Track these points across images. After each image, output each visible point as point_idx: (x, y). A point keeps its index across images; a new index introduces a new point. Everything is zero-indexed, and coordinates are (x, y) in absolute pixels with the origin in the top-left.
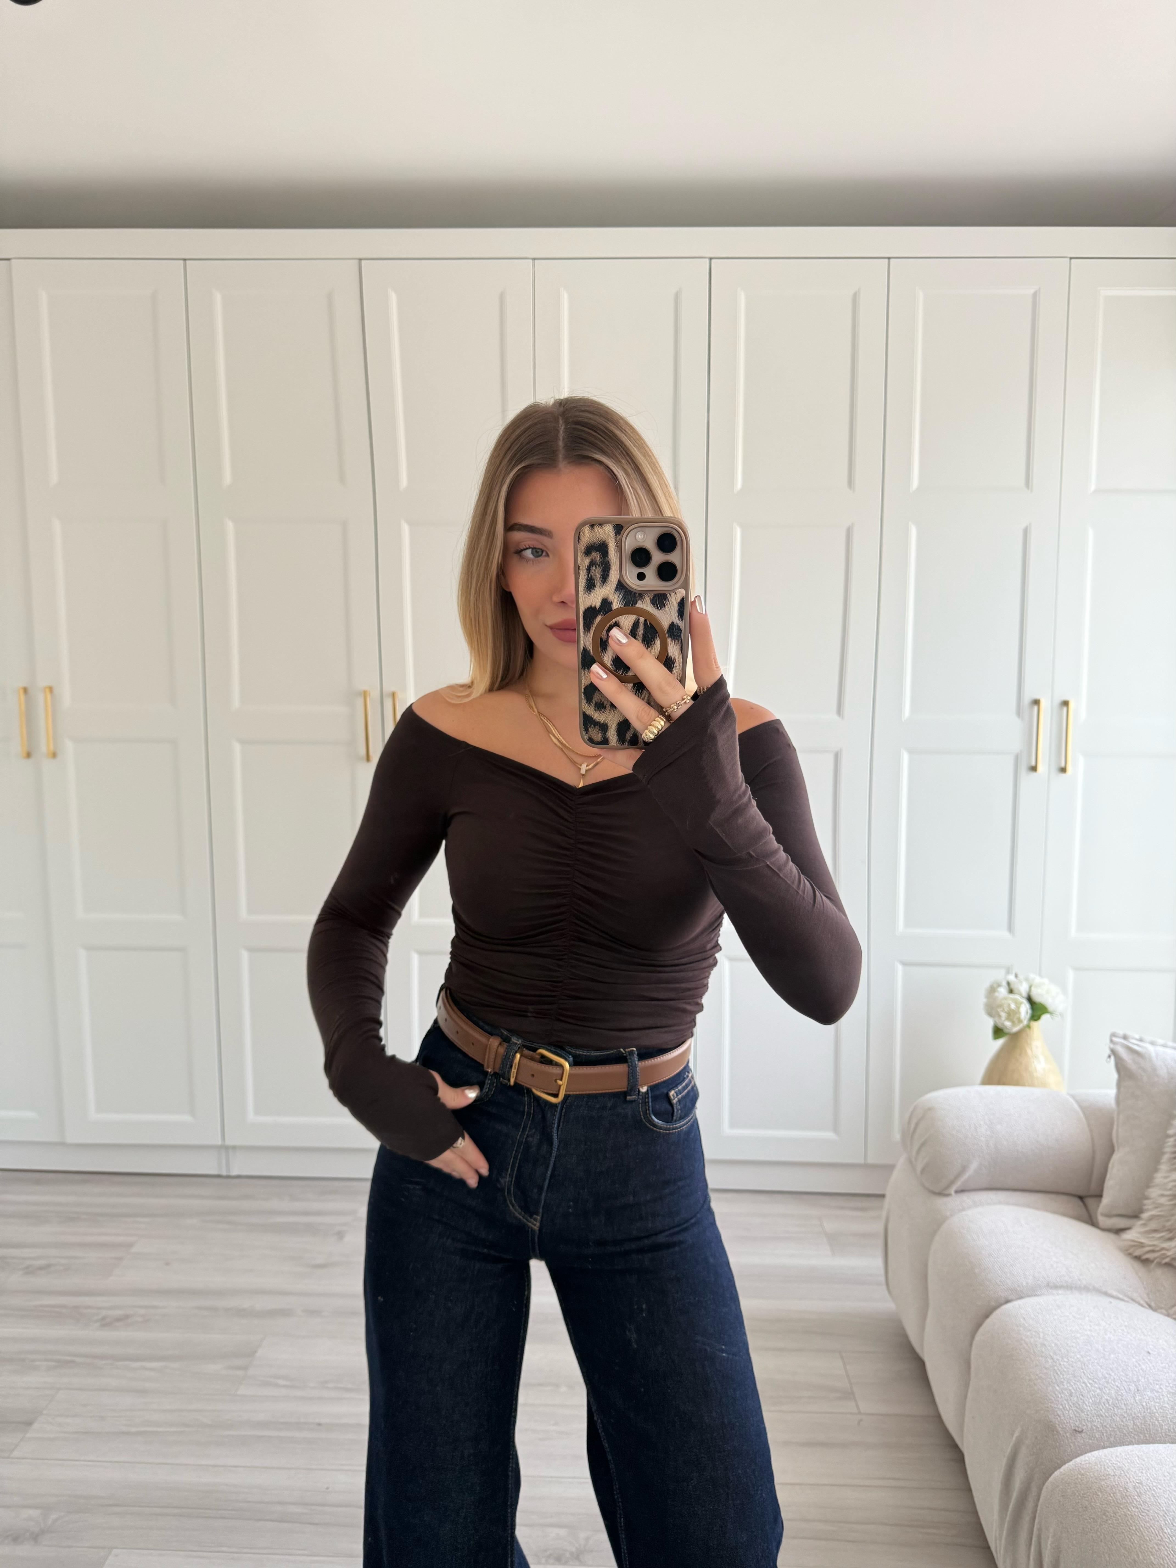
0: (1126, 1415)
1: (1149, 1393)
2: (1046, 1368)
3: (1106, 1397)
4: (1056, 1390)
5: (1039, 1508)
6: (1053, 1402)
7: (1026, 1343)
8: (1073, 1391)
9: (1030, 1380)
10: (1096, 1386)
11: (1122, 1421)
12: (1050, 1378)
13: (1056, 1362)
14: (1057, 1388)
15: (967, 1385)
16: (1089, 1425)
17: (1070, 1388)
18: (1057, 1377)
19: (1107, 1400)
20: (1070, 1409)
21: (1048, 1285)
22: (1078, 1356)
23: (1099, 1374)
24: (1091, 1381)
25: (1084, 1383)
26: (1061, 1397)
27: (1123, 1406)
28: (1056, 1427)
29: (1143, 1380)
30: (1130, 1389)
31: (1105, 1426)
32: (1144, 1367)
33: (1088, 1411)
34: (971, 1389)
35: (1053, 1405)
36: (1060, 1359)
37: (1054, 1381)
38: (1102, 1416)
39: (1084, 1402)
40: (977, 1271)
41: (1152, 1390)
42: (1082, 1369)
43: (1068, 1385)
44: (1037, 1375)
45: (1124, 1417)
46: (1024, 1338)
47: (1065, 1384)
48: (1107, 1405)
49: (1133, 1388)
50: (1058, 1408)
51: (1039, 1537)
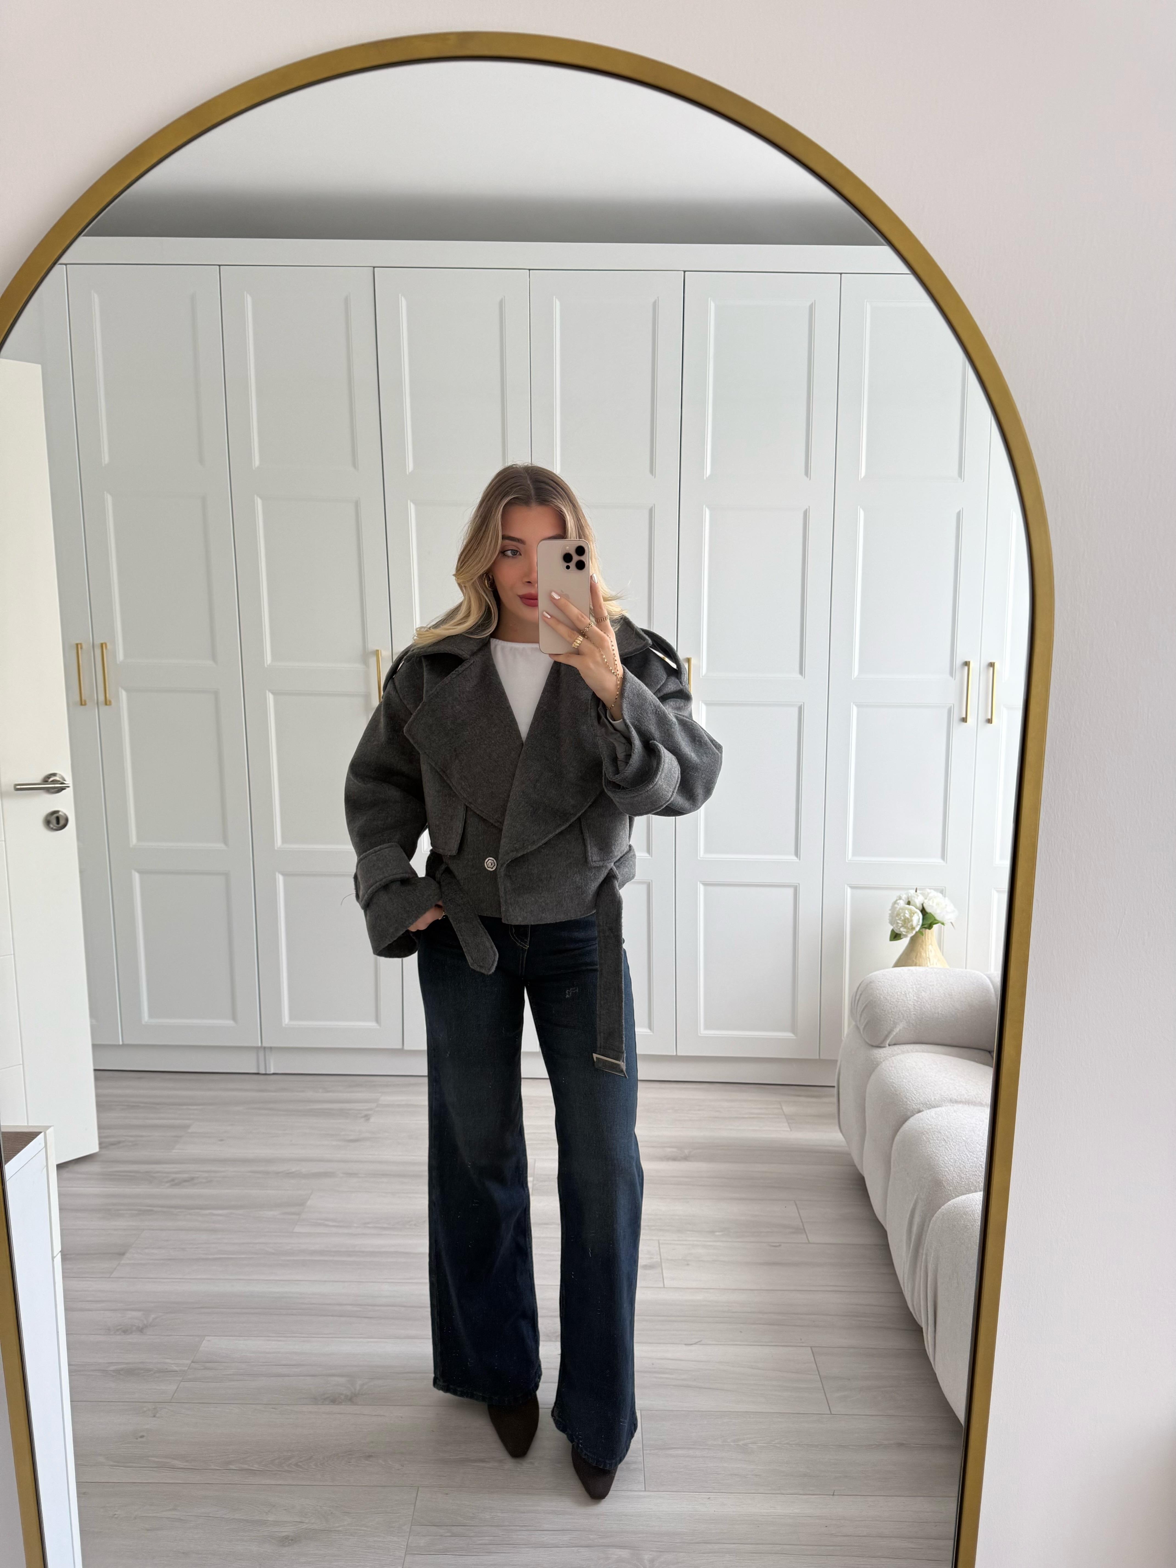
2: (939, 1147)
6: (942, 1167)
7: (927, 1133)
9: (928, 1156)
12: (942, 1152)
14: (946, 1158)
15: (888, 1177)
17: (955, 1157)
18: (946, 1151)
20: (954, 1171)
21: (948, 1100)
26: (949, 1163)
28: (942, 1183)
34: (891, 1177)
35: (942, 1169)
36: (950, 1141)
37: (945, 1154)
40: (898, 1094)
43: (954, 1156)
44: (933, 1151)
46: (926, 1130)
47: (952, 1155)
50: (946, 1171)
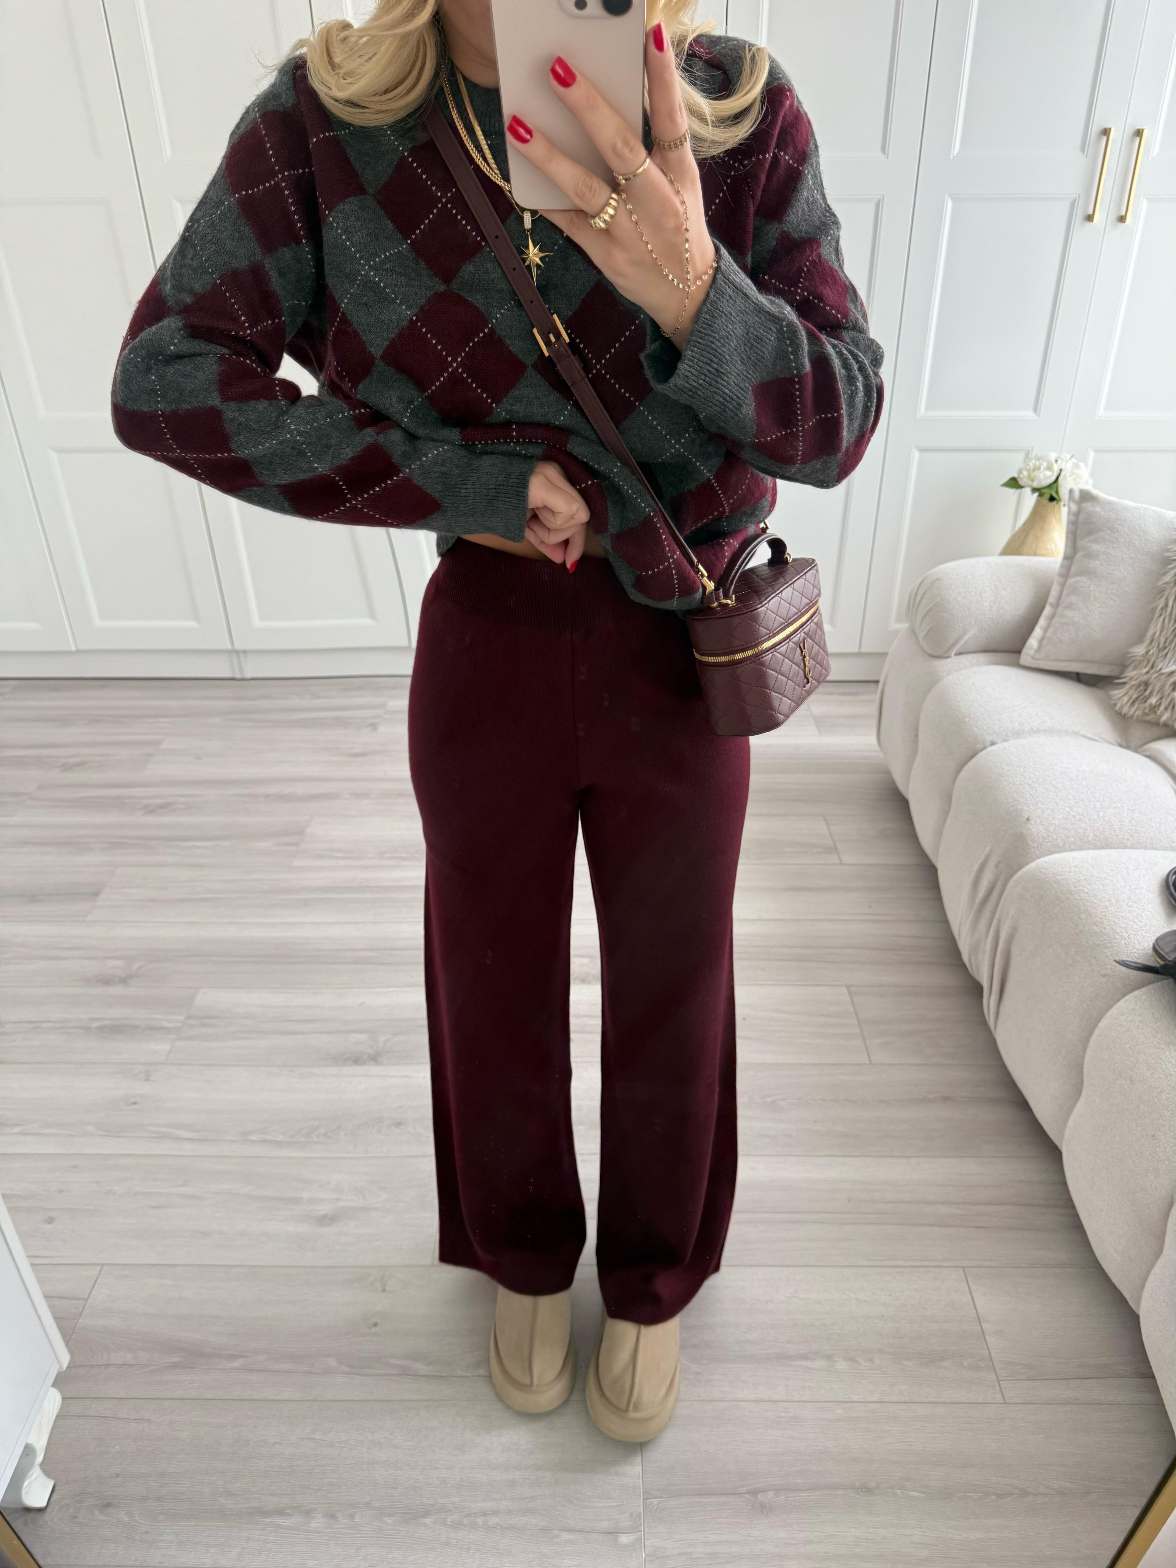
0: (1088, 828)
1: (1111, 811)
2: (1023, 793)
3: (1074, 814)
4: (1030, 809)
5: (1002, 900)
6: (1026, 818)
7: (1008, 774)
8: (1045, 810)
9: (1007, 803)
10: (1066, 805)
11: (1084, 833)
12: (1027, 800)
13: (1032, 788)
14: (1032, 808)
15: (947, 814)
16: (1055, 836)
18: (1032, 798)
19: (1074, 816)
21: (1031, 729)
22: (1054, 783)
23: (1071, 797)
24: (1062, 802)
25: (1057, 803)
26: (1035, 814)
27: (1087, 821)
28: (1027, 840)
29: (1107, 800)
30: (1095, 808)
31: (1069, 837)
32: (1110, 790)
33: (1056, 825)
34: (951, 814)
35: (1026, 820)
37: (1029, 802)
38: (1067, 829)
39: (1054, 819)
40: (967, 720)
41: (1115, 808)
42: (1056, 792)
45: (1087, 829)
47: (1039, 804)
48: (1073, 820)
49: (1098, 805)
50: (1031, 823)
51: (999, 921)
